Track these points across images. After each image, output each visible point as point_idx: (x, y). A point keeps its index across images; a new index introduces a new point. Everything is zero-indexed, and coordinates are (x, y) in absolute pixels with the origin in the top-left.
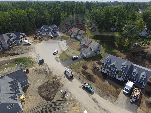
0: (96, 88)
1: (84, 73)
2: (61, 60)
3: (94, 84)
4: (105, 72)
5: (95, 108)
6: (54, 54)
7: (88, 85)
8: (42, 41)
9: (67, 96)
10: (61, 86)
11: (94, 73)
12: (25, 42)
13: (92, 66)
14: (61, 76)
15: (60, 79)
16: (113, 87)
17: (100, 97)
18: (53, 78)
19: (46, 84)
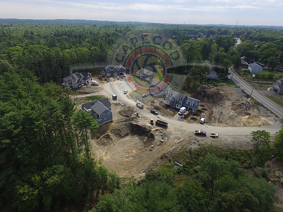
0: (160, 113)
1: (152, 105)
4: (168, 104)
8: (108, 82)
9: (140, 115)
10: (135, 112)
12: (93, 82)
15: (134, 108)
16: (172, 112)
17: (162, 116)
18: (128, 108)
19: (123, 110)
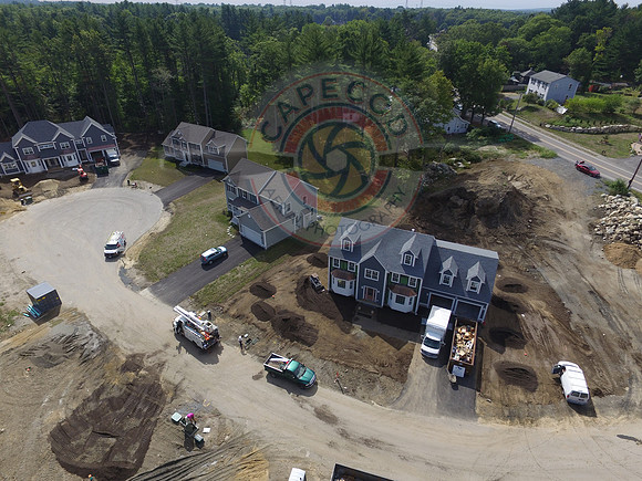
0: (321, 365)
1: (262, 312)
2: (150, 276)
3: (312, 348)
4: (346, 292)
5: (331, 444)
6: (110, 258)
7: (286, 360)
8: (30, 202)
9: (206, 430)
10: (170, 395)
11: (305, 303)
13: (291, 278)
14: (161, 351)
15: (161, 365)
16: (386, 344)
17: (344, 396)
18: (126, 368)
19: (92, 406)
